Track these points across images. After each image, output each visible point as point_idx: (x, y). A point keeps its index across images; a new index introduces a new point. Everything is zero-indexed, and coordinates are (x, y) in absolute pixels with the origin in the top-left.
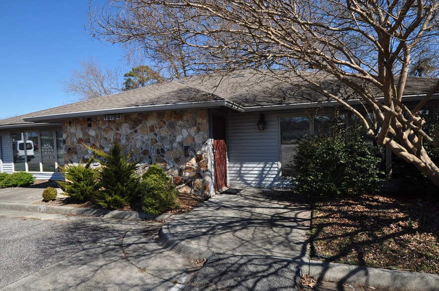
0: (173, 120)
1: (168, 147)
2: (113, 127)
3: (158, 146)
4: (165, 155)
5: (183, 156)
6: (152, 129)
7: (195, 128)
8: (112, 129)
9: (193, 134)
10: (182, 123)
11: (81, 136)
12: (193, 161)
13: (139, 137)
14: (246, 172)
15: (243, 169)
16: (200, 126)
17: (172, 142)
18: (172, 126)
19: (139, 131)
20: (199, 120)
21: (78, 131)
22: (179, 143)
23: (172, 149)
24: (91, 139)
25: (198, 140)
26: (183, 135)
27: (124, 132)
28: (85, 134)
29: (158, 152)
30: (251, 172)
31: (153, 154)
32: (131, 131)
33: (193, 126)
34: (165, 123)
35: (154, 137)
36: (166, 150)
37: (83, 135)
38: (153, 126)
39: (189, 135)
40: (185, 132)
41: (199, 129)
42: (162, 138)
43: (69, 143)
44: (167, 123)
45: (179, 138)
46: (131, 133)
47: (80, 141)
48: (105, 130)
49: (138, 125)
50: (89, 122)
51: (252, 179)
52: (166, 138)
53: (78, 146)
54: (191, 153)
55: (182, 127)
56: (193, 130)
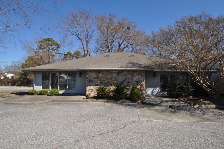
0: (133, 73)
1: (131, 81)
2: (109, 74)
3: (127, 81)
4: (130, 84)
5: (136, 84)
6: (125, 75)
7: (141, 76)
8: (109, 75)
9: (140, 78)
10: (136, 74)
11: (95, 76)
12: (140, 86)
13: (120, 78)
14: (148, 90)
15: (147, 89)
16: (142, 75)
17: (132, 80)
18: (132, 75)
19: (120, 76)
20: (142, 74)
21: (94, 74)
22: (135, 80)
23: (132, 82)
24: (100, 77)
25: (142, 79)
26: (136, 78)
27: (114, 76)
28: (97, 76)
29: (127, 83)
30: (149, 91)
31: (125, 84)
32: (117, 75)
33: (140, 75)
34: (130, 74)
35: (126, 78)
36: (130, 82)
37: (96, 76)
38: (125, 74)
39: (139, 78)
40: (137, 77)
41: (142, 76)
42: (129, 78)
43: (90, 79)
44: (131, 74)
45: (135, 79)
46: (117, 76)
47: (95, 78)
48: (106, 75)
49: (120, 74)
50: (99, 72)
51: (150, 92)
52: (130, 78)
53: (94, 80)
54: (139, 83)
55: (136, 75)
56: (140, 77)
